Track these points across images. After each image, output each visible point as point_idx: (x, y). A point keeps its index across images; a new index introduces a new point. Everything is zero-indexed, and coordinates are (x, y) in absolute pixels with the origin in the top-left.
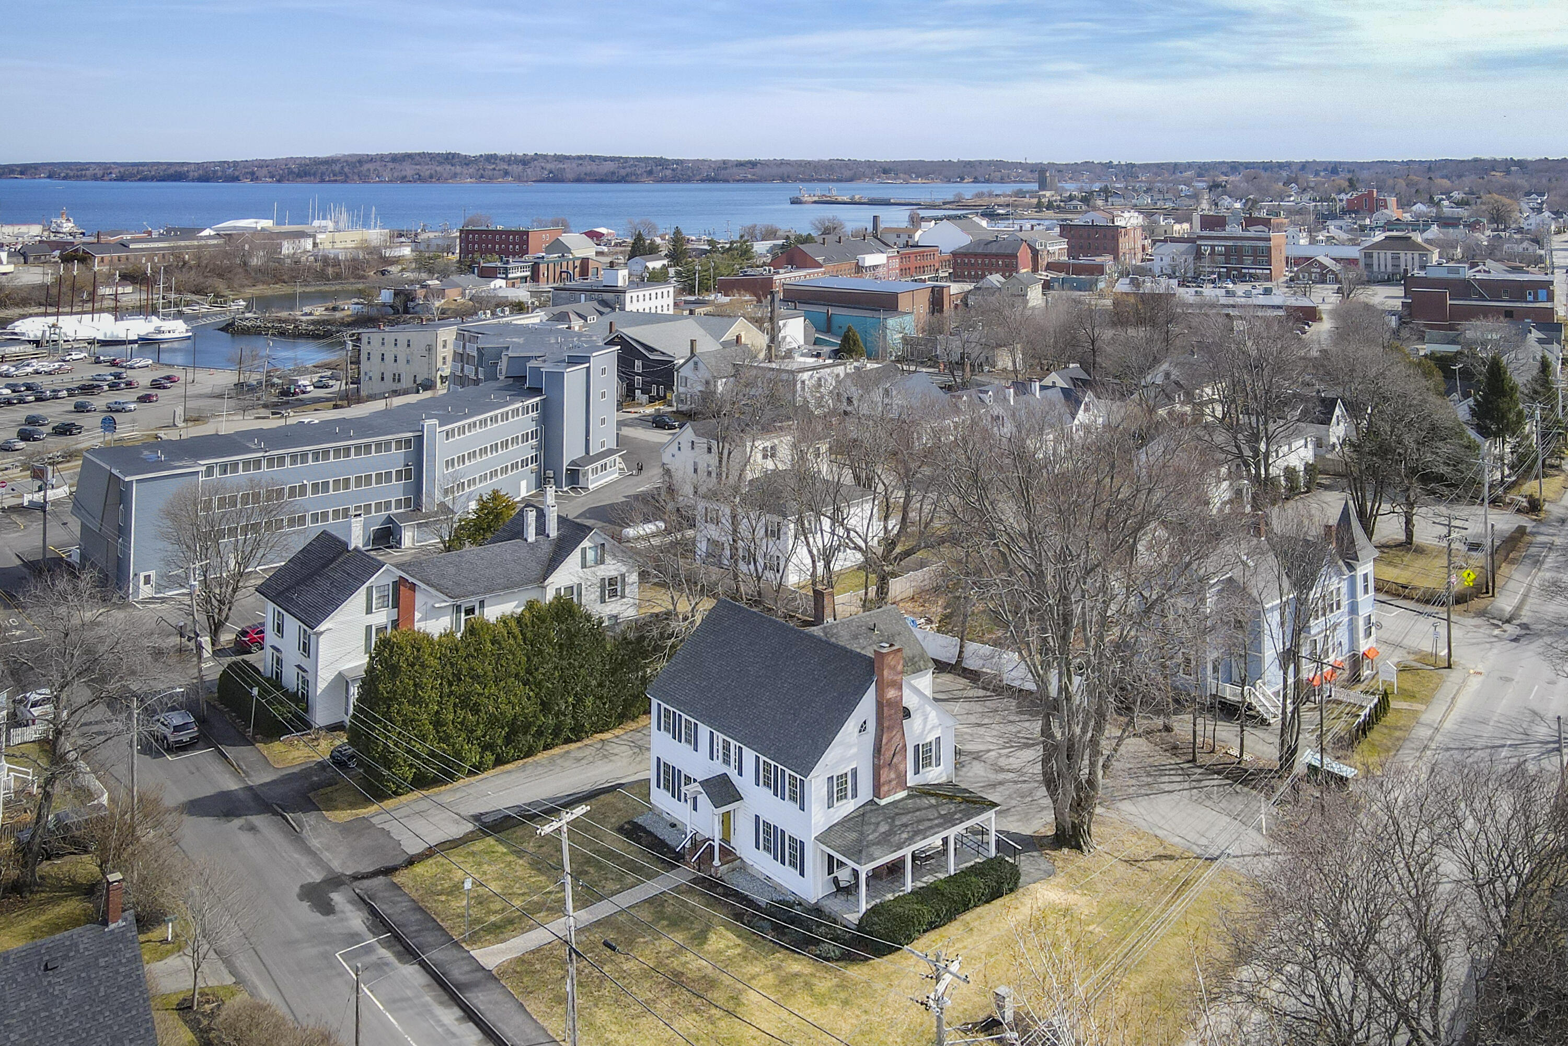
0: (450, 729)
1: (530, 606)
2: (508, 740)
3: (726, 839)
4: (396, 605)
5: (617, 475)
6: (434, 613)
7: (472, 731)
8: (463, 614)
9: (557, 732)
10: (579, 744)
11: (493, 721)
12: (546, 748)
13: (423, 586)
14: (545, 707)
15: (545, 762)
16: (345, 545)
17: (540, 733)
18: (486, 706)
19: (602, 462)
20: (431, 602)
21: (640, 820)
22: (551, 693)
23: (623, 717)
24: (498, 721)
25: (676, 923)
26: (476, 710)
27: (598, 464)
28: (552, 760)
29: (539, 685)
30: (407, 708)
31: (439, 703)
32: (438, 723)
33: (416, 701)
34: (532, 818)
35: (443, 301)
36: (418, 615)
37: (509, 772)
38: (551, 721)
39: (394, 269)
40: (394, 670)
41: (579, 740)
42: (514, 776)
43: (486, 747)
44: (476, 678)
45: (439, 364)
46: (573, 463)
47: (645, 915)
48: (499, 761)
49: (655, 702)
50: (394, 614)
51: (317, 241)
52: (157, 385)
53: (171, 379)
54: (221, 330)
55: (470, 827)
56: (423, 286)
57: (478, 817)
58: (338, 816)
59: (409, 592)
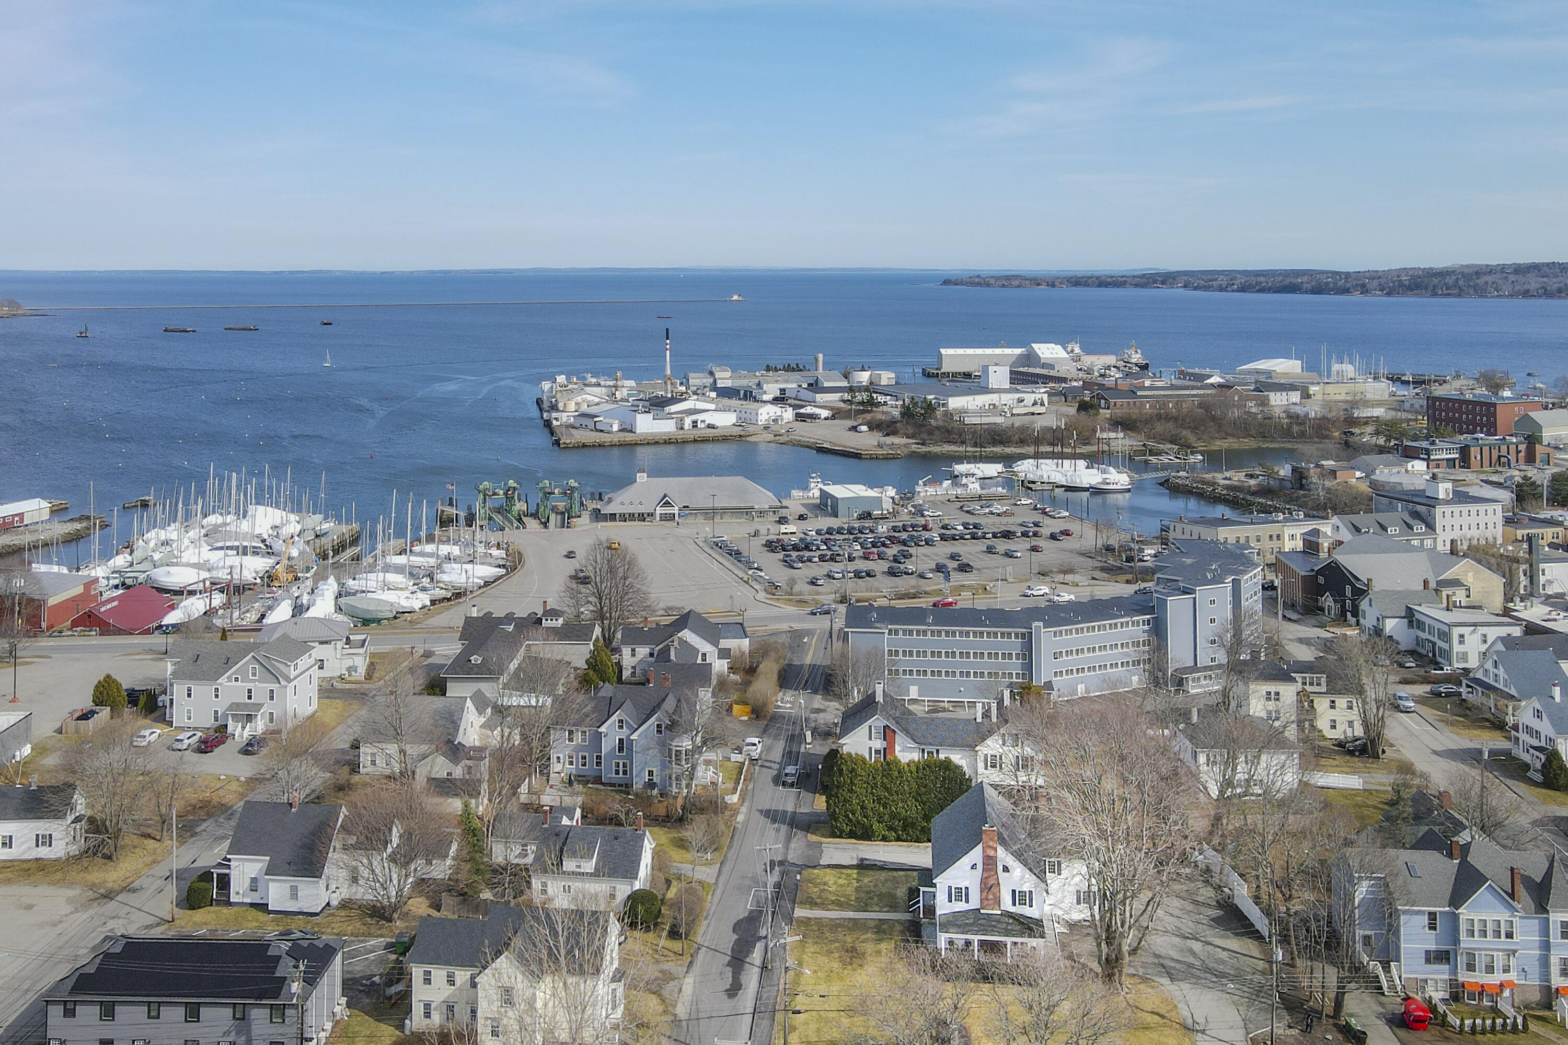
4: (885, 740)
5: (1220, 686)
6: (907, 750)
8: (926, 755)
13: (900, 733)
20: (906, 743)
24: (897, 816)
25: (881, 932)
27: (1200, 675)
34: (884, 869)
35: (1334, 482)
36: (897, 748)
37: (901, 846)
46: (1180, 670)
47: (872, 925)
50: (885, 744)
51: (1311, 392)
52: (1053, 537)
53: (1066, 533)
54: (1160, 484)
55: (855, 862)
56: (1317, 466)
57: (862, 860)
58: (813, 838)
59: (892, 734)
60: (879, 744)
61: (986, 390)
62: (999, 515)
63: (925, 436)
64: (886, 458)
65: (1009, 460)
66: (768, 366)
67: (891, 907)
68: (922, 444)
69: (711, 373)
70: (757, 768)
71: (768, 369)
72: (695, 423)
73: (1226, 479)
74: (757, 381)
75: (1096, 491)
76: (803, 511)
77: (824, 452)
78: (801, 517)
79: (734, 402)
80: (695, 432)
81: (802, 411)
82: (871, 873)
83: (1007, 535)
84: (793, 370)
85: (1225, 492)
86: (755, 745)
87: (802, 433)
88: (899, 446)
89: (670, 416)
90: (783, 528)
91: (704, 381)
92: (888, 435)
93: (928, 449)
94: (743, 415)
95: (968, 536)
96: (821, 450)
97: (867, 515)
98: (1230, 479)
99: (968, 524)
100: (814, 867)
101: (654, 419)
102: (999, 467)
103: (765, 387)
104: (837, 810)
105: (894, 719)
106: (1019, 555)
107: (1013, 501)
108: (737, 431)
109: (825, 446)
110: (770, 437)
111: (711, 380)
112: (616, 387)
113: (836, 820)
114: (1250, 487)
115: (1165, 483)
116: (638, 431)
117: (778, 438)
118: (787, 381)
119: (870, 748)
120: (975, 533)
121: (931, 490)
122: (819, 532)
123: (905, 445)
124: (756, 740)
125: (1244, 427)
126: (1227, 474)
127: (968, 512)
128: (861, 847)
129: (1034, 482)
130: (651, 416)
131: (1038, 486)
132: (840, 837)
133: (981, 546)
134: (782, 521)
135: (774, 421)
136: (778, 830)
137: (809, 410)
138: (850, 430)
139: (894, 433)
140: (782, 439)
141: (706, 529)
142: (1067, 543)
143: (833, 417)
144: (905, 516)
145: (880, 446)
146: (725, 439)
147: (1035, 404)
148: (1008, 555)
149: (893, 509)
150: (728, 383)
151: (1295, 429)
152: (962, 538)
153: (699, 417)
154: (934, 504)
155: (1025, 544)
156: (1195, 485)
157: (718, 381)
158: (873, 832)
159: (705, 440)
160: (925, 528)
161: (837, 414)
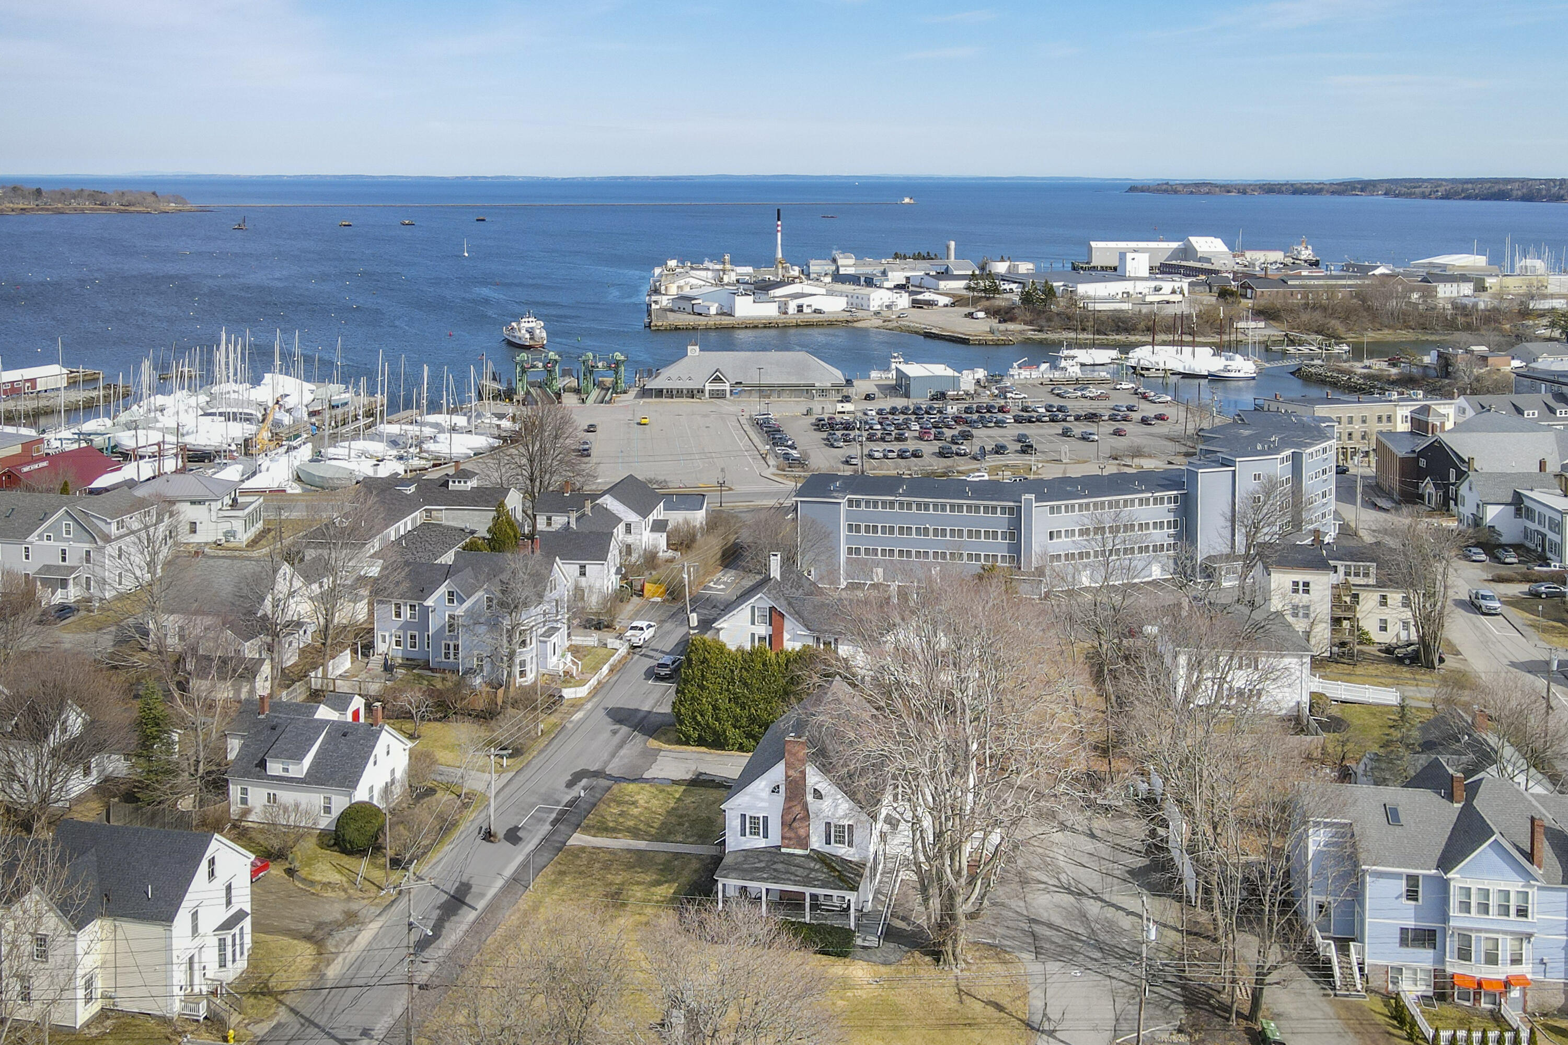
4: (770, 625)
6: (799, 638)
8: (822, 645)
13: (787, 616)
20: (794, 629)
27: (1229, 565)
46: (1207, 558)
47: (661, 860)
50: (770, 630)
51: (1487, 285)
52: (1144, 421)
53: (1161, 417)
54: (1292, 373)
55: (688, 777)
56: (1467, 352)
57: (701, 774)
58: (653, 743)
59: (778, 618)
60: (763, 630)
61: (1123, 278)
62: (1091, 398)
63: (1043, 323)
64: (996, 344)
65: (1125, 348)
66: (896, 254)
67: (700, 837)
68: (1039, 331)
69: (834, 261)
70: (637, 656)
71: (896, 256)
72: (800, 309)
73: (1365, 367)
74: (882, 269)
75: (1214, 378)
76: (874, 390)
77: (931, 337)
78: (868, 397)
79: (848, 288)
80: (800, 316)
81: (920, 297)
82: (702, 791)
83: (1092, 417)
84: (924, 258)
85: (1361, 381)
86: (642, 629)
87: (912, 319)
88: (1013, 333)
89: (772, 300)
90: (840, 407)
91: (826, 268)
92: (1005, 321)
93: (1045, 336)
94: (855, 301)
95: (1047, 419)
96: (929, 335)
97: (942, 396)
98: (1370, 367)
99: (1051, 406)
100: (634, 781)
101: (754, 302)
102: (1114, 353)
103: (890, 274)
104: (683, 710)
105: (786, 599)
106: (1096, 437)
107: (1112, 386)
108: (846, 316)
109: (933, 331)
110: (879, 322)
111: (834, 268)
112: (724, 271)
113: (681, 722)
114: (1390, 376)
115: (1297, 373)
116: (737, 315)
117: (886, 324)
118: (914, 269)
119: (753, 635)
120: (1055, 415)
121: (1025, 373)
122: (880, 412)
123: (1021, 332)
124: (644, 624)
125: (1402, 319)
126: (1367, 362)
127: (1058, 395)
128: (708, 758)
129: (1148, 369)
130: (752, 298)
131: (1152, 373)
132: (687, 743)
133: (1058, 428)
134: (846, 399)
135: (887, 307)
136: (615, 732)
137: (927, 296)
138: (966, 316)
139: (1012, 319)
140: (890, 325)
141: (755, 406)
142: (1160, 428)
143: (953, 304)
144: (985, 398)
145: (992, 332)
146: (831, 324)
147: (1174, 292)
148: (1085, 438)
149: (975, 390)
150: (851, 271)
151: (1460, 320)
152: (1039, 420)
153: (804, 301)
154: (1024, 387)
155: (1109, 427)
156: (1329, 374)
157: (841, 269)
158: (725, 739)
159: (809, 325)
160: (1002, 410)
161: (958, 301)
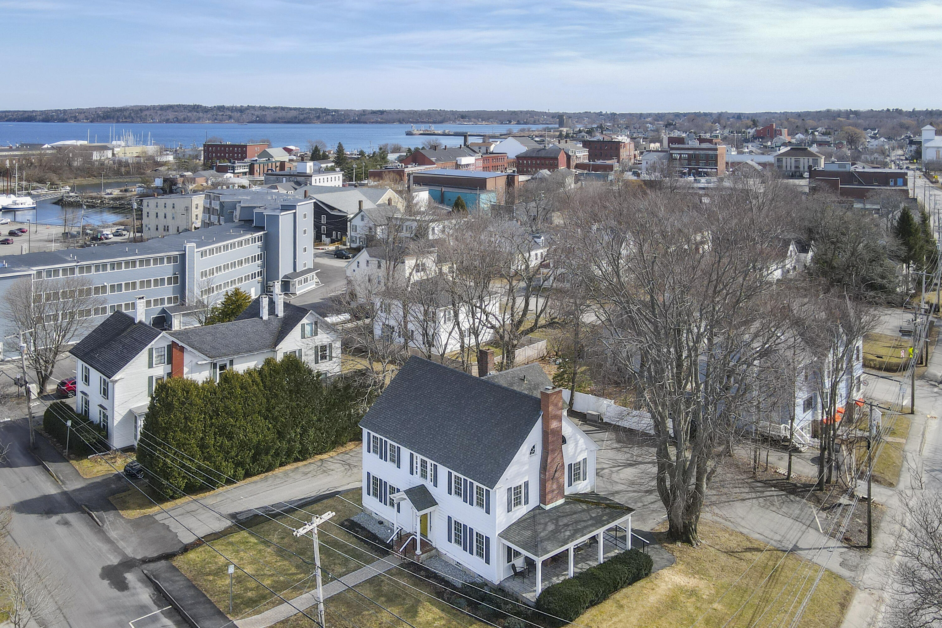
0: (212, 451)
1: (268, 362)
2: (254, 459)
3: (424, 534)
4: (170, 362)
5: (314, 286)
6: (198, 368)
7: (228, 453)
8: (218, 370)
9: (289, 453)
10: (305, 463)
11: (243, 446)
12: (282, 465)
13: (189, 349)
14: (281, 435)
15: (281, 475)
16: (133, 319)
17: (277, 454)
18: (237, 434)
19: (305, 276)
20: (195, 361)
21: (355, 518)
22: (284, 425)
23: (336, 443)
24: (247, 445)
25: (392, 599)
26: (230, 438)
27: (302, 278)
28: (286, 474)
29: (275, 419)
30: (180, 435)
31: (204, 432)
32: (203, 446)
33: (186, 430)
34: (275, 516)
35: (194, 185)
36: (186, 370)
37: (255, 482)
38: (285, 445)
39: (162, 169)
40: (169, 407)
41: (305, 459)
42: (259, 485)
43: (238, 464)
44: (230, 414)
45: (194, 220)
46: (286, 277)
47: (367, 593)
48: (248, 475)
49: (365, 431)
50: (169, 368)
51: (115, 152)
52: (13, 234)
53: (22, 231)
55: (226, 523)
56: (181, 176)
57: (233, 516)
58: (131, 514)
59: (177, 353)
60: (161, 370)
100: (184, 550)
156: (85, 201)
